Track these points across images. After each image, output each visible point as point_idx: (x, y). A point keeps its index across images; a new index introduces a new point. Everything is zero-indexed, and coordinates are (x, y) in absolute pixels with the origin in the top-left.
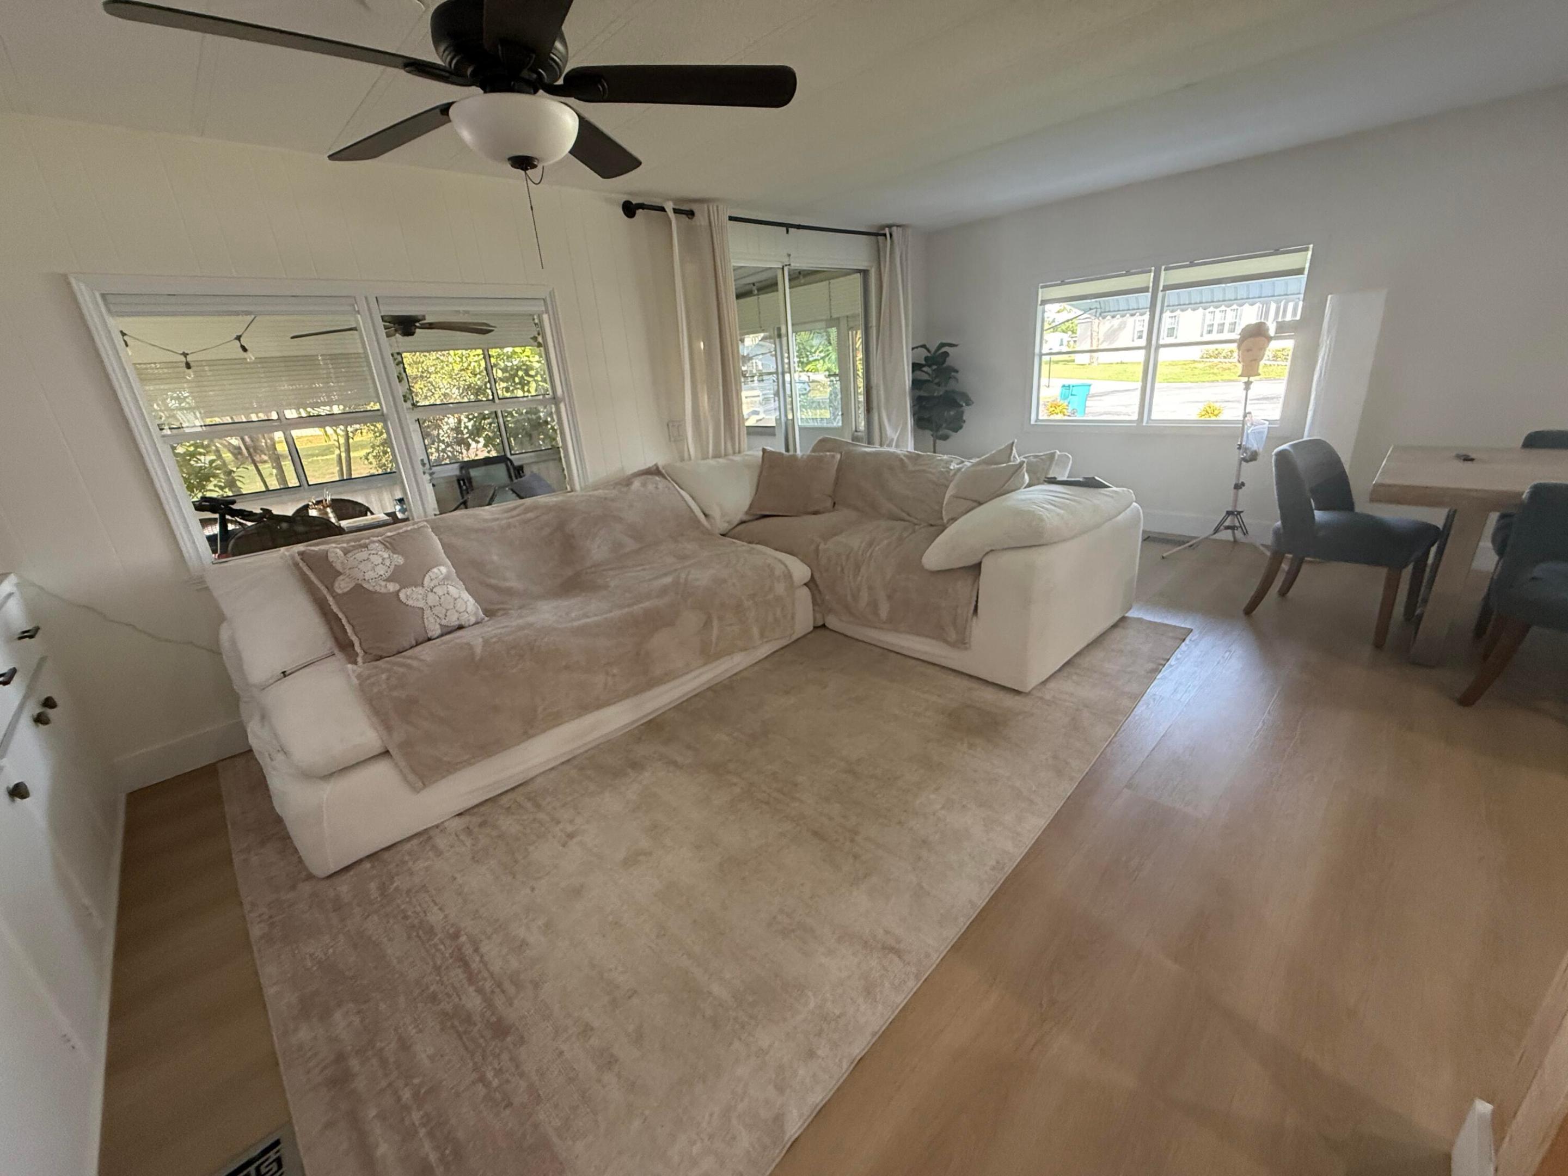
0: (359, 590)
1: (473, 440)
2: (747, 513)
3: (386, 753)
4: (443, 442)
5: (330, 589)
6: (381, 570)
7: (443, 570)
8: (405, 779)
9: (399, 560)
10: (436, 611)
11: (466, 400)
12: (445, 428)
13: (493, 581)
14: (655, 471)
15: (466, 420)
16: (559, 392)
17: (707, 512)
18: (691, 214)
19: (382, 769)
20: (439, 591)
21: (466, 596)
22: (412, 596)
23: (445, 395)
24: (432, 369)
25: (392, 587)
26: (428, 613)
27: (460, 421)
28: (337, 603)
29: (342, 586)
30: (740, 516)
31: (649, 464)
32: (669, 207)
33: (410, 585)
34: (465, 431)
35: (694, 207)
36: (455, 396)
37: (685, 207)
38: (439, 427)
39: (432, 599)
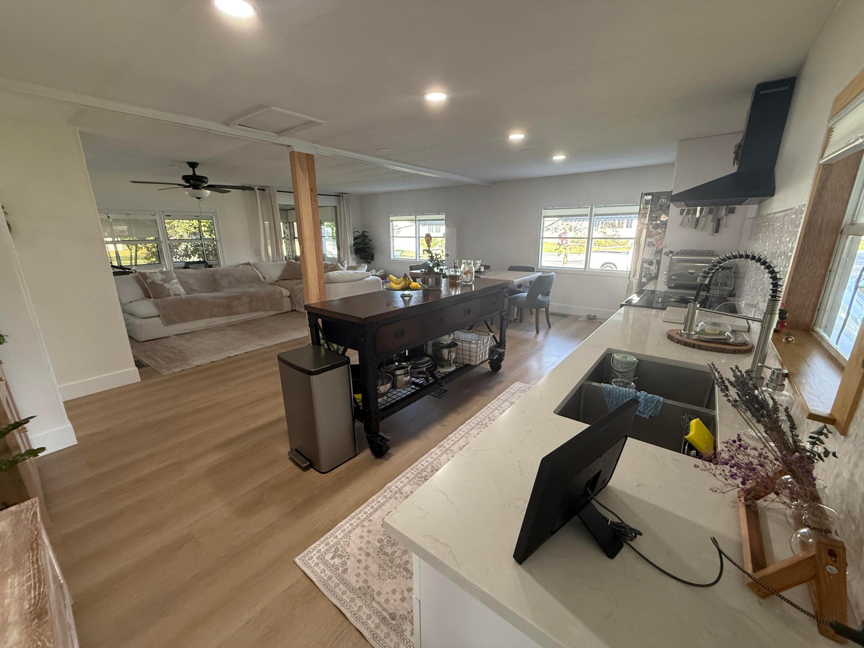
0: (153, 282)
1: (193, 255)
2: (279, 278)
3: (159, 316)
4: (179, 255)
5: (146, 281)
6: (159, 278)
7: (176, 281)
8: (163, 322)
9: (164, 277)
10: (173, 290)
11: (190, 238)
12: (180, 249)
13: (190, 287)
14: (248, 264)
15: (190, 247)
16: (217, 238)
17: (265, 277)
18: (264, 190)
19: (157, 319)
20: (174, 285)
21: (181, 288)
22: (167, 285)
23: (181, 236)
24: (176, 225)
25: (162, 283)
26: (171, 290)
27: (187, 247)
28: (147, 285)
29: (149, 281)
30: (276, 279)
31: (247, 261)
32: (256, 188)
33: (166, 283)
34: (189, 251)
35: (265, 188)
36: (186, 236)
37: (263, 188)
38: (177, 249)
39: (172, 287)
